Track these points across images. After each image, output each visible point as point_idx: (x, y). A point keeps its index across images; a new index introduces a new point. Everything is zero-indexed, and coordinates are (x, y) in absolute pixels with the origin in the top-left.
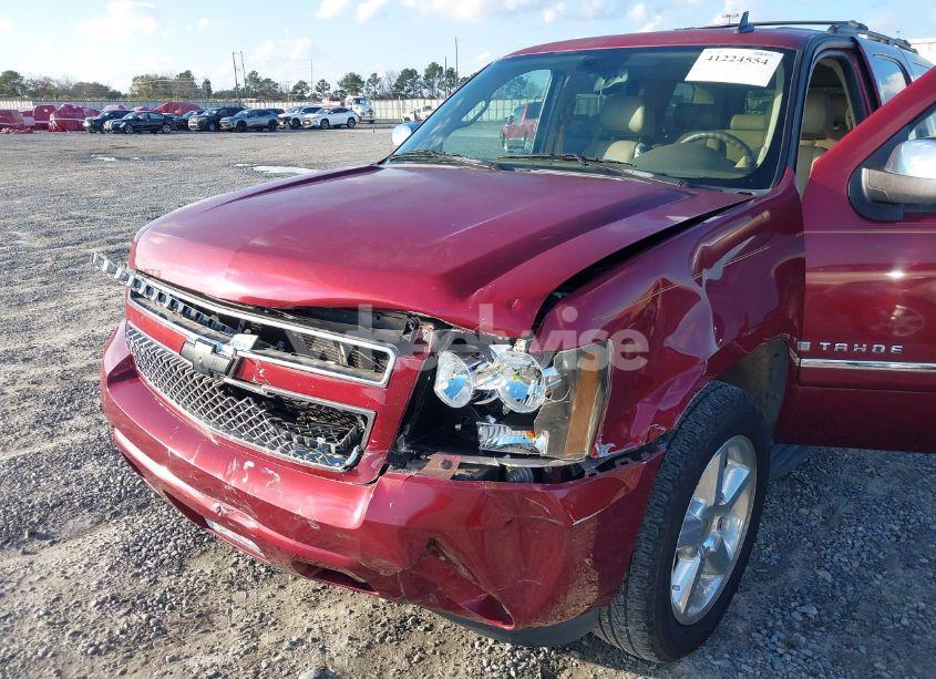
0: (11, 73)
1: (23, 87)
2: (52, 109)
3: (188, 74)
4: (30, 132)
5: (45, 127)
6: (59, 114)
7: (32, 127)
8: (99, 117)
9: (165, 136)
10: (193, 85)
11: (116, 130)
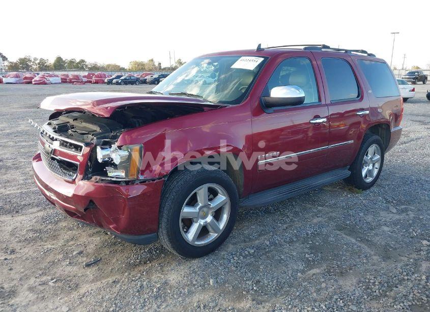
0: (82, 60)
1: (86, 66)
2: (93, 74)
3: (152, 60)
4: (84, 84)
5: (90, 82)
6: (96, 76)
7: (86, 82)
8: (111, 78)
9: (136, 86)
10: (154, 65)
11: (117, 83)
